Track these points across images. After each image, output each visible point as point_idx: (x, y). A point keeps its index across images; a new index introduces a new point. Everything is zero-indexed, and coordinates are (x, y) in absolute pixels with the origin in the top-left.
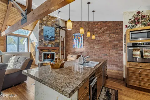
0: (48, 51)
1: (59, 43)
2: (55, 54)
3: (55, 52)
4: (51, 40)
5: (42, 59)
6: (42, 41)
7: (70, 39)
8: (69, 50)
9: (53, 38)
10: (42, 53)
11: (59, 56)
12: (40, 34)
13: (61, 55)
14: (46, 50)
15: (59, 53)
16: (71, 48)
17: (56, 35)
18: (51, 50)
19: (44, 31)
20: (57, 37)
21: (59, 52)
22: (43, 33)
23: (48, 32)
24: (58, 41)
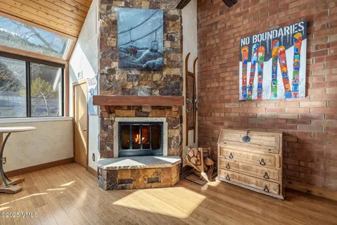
0: (136, 116)
1: (181, 79)
2: (166, 125)
3: (163, 120)
4: (148, 69)
5: (112, 148)
6: (112, 71)
7: (222, 66)
8: (219, 110)
9: (155, 57)
10: (112, 122)
11: (181, 133)
12: (102, 41)
13: (188, 129)
14: (129, 108)
15: (181, 122)
16: (229, 101)
17: (168, 44)
18: (149, 110)
19: (120, 29)
20: (172, 56)
21: (181, 117)
22: (116, 37)
23: (135, 34)
24: (176, 71)
